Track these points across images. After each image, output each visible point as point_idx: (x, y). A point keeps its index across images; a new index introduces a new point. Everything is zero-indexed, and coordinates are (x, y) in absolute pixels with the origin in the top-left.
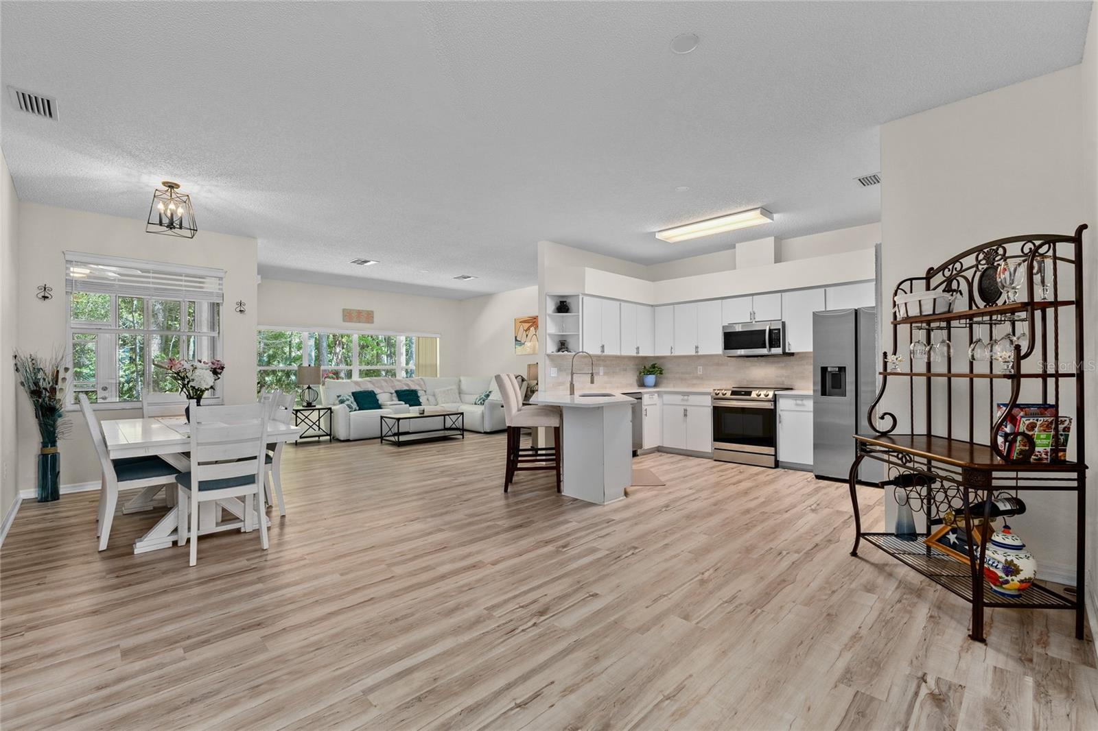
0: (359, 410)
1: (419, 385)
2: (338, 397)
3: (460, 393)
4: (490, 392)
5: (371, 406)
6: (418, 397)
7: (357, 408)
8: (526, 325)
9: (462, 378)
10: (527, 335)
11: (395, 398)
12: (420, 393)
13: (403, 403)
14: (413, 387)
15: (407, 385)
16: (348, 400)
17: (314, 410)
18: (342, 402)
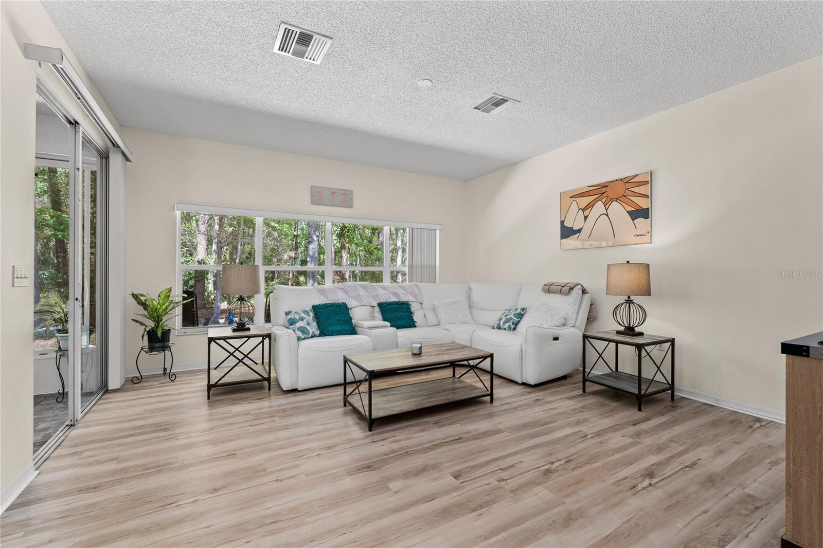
0: (320, 335)
1: (413, 294)
2: (287, 314)
3: (470, 307)
4: (523, 309)
5: (339, 328)
6: (411, 313)
7: (318, 333)
8: (585, 201)
9: (473, 285)
10: (586, 218)
11: (378, 315)
12: (414, 307)
13: (388, 324)
14: (404, 298)
15: (395, 294)
16: (302, 319)
17: (249, 337)
18: (292, 322)
